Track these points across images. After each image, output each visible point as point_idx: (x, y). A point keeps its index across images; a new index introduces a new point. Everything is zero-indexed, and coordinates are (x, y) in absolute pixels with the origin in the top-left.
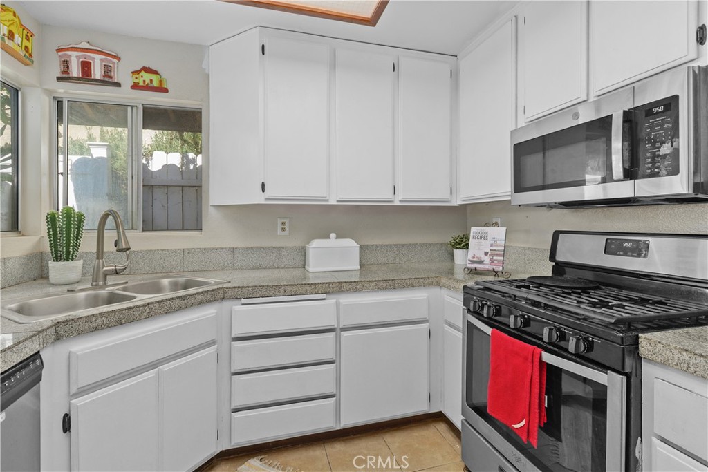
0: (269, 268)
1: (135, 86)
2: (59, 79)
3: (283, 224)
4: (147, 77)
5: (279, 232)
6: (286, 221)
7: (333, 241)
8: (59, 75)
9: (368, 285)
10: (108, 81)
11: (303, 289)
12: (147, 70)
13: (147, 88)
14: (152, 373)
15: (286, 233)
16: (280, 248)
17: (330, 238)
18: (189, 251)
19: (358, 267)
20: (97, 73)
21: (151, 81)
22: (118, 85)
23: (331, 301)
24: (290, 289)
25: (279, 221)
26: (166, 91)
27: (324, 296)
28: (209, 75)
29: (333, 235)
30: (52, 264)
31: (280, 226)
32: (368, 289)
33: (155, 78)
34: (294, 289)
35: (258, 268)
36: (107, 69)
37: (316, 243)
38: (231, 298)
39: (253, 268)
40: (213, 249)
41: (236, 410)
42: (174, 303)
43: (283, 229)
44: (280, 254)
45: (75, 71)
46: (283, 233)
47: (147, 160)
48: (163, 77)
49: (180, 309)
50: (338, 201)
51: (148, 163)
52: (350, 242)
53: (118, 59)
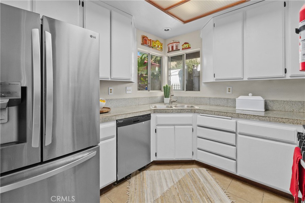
0: (223, 106)
1: (183, 49)
2: (168, 52)
3: (229, 89)
4: (185, 45)
5: (228, 92)
6: (231, 88)
7: (250, 97)
8: (168, 51)
9: (253, 117)
10: (177, 50)
11: (222, 114)
12: (186, 43)
13: (186, 48)
14: (173, 127)
15: (231, 92)
16: (228, 99)
17: (249, 96)
18: (196, 98)
19: (264, 110)
20: (174, 49)
21: (186, 46)
22: (179, 50)
23: (234, 121)
24: (217, 113)
25: (228, 88)
26: (190, 48)
27: (230, 118)
28: (202, 39)
29: (250, 94)
30: (164, 98)
31: (228, 90)
32: (253, 119)
33: (187, 45)
34: (218, 113)
35: (219, 106)
36: (177, 46)
37: (241, 97)
38: (197, 113)
39: (217, 106)
40: (203, 97)
41: (199, 149)
42: (179, 110)
43: (229, 91)
44: (228, 101)
45: (170, 50)
46: (229, 93)
47: (197, 68)
48: (190, 44)
49: (180, 112)
50: (248, 79)
51: (197, 69)
52: (260, 98)
53: (179, 42)
